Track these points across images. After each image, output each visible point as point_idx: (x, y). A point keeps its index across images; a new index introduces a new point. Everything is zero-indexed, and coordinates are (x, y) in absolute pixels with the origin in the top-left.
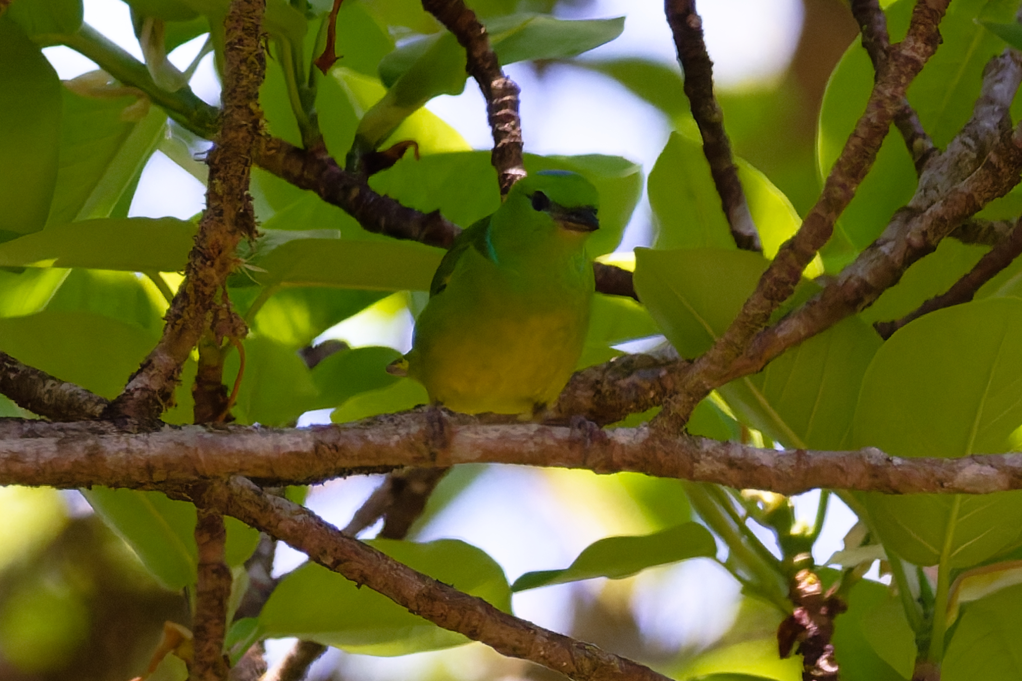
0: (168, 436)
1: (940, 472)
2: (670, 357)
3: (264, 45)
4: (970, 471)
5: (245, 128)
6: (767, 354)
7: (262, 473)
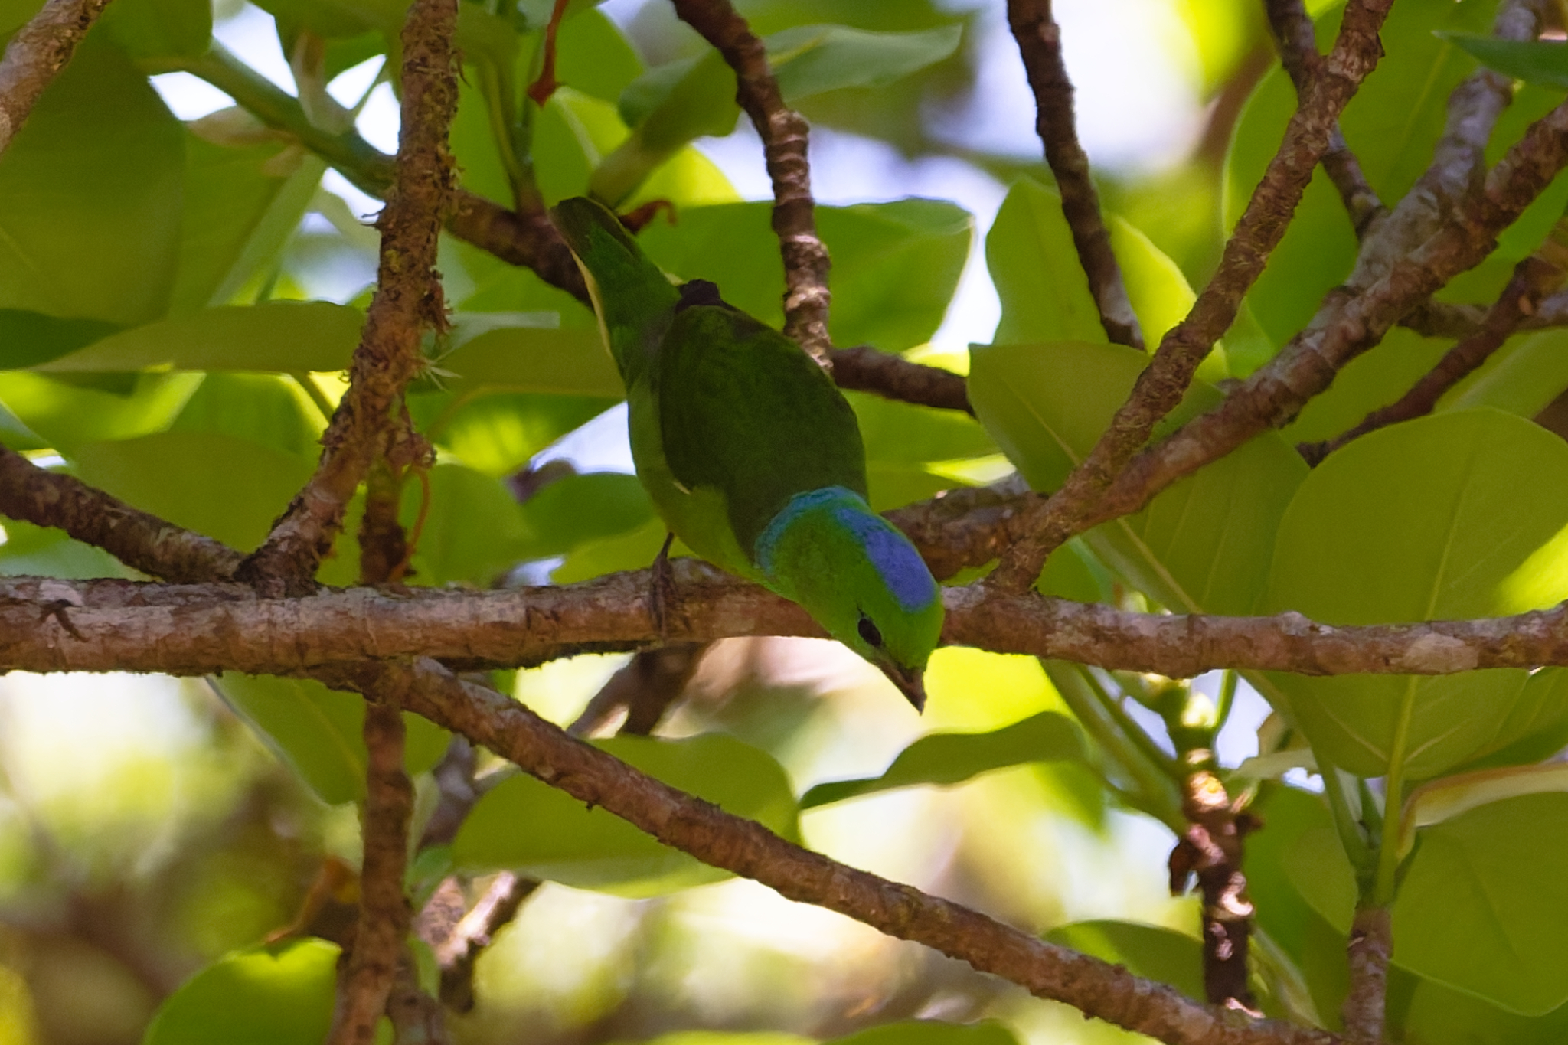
0: (326, 602)
1: (1384, 646)
2: (1017, 491)
3: (456, 66)
4: (1426, 644)
5: (429, 180)
6: (1152, 485)
7: (454, 653)
